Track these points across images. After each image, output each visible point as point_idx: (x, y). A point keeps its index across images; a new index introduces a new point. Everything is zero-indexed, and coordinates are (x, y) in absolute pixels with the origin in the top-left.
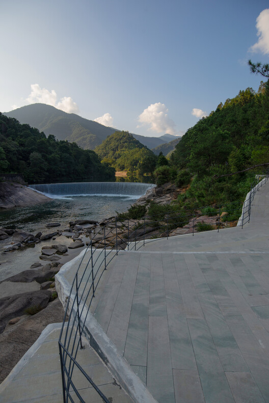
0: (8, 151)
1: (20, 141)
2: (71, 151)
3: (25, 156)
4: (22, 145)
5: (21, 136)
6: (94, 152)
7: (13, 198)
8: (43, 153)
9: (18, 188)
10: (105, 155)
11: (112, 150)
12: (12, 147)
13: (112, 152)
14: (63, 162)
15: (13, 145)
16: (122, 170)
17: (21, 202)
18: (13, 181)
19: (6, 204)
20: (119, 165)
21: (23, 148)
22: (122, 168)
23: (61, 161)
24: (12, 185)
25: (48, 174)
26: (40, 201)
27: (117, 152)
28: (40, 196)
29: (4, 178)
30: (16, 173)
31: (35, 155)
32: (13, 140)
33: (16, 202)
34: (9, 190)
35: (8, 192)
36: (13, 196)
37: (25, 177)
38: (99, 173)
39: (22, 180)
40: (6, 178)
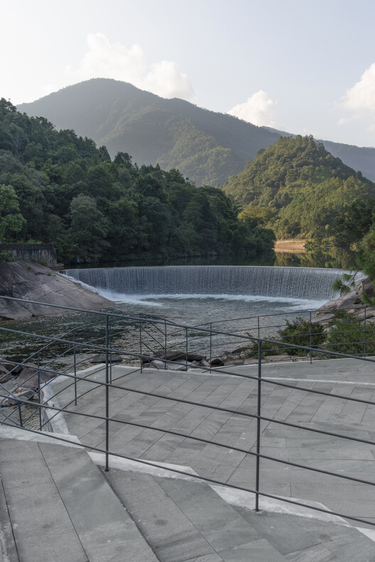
0: (23, 192)
1: (52, 170)
2: (164, 191)
3: (60, 204)
4: (55, 179)
5: (55, 159)
6: (220, 193)
7: (28, 298)
8: (99, 197)
9: (41, 277)
10: (252, 197)
11: (268, 185)
12: (34, 183)
13: (269, 189)
14: (144, 218)
15: (36, 179)
16: (293, 236)
17: (45, 308)
18: (33, 261)
19: (15, 310)
20: (286, 222)
21: (56, 186)
22: (294, 231)
23: (140, 215)
24: (29, 269)
25: (107, 244)
26: (86, 305)
27: (283, 191)
28: (86, 294)
29: (15, 252)
30: (39, 243)
31: (83, 202)
32: (38, 168)
33: (35, 307)
34: (22, 279)
35: (20, 284)
36: (30, 294)
37: (57, 251)
38: (230, 244)
39: (50, 258)
40: (18, 253)
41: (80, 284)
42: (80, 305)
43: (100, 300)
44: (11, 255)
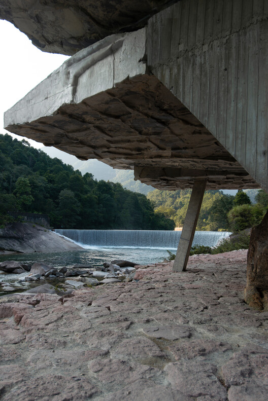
0: (34, 185)
1: (49, 177)
2: (113, 191)
3: (54, 194)
4: (51, 181)
5: (51, 172)
6: (144, 196)
7: (33, 242)
8: (76, 192)
9: (40, 232)
10: (161, 203)
11: (170, 197)
12: (39, 182)
13: (171, 199)
14: (101, 205)
15: (41, 180)
17: (43, 247)
18: (36, 224)
19: (25, 248)
20: (181, 217)
21: (51, 185)
23: (99, 204)
24: (34, 227)
25: (80, 218)
26: (67, 248)
27: (178, 200)
28: (67, 242)
29: (26, 217)
30: (40, 213)
31: (67, 193)
32: (41, 175)
33: (37, 248)
34: (29, 232)
35: (28, 234)
36: (34, 240)
37: (50, 220)
38: (149, 224)
39: (46, 223)
40: (28, 218)
41: (63, 237)
42: (64, 248)
43: (75, 246)
44: (23, 219)
